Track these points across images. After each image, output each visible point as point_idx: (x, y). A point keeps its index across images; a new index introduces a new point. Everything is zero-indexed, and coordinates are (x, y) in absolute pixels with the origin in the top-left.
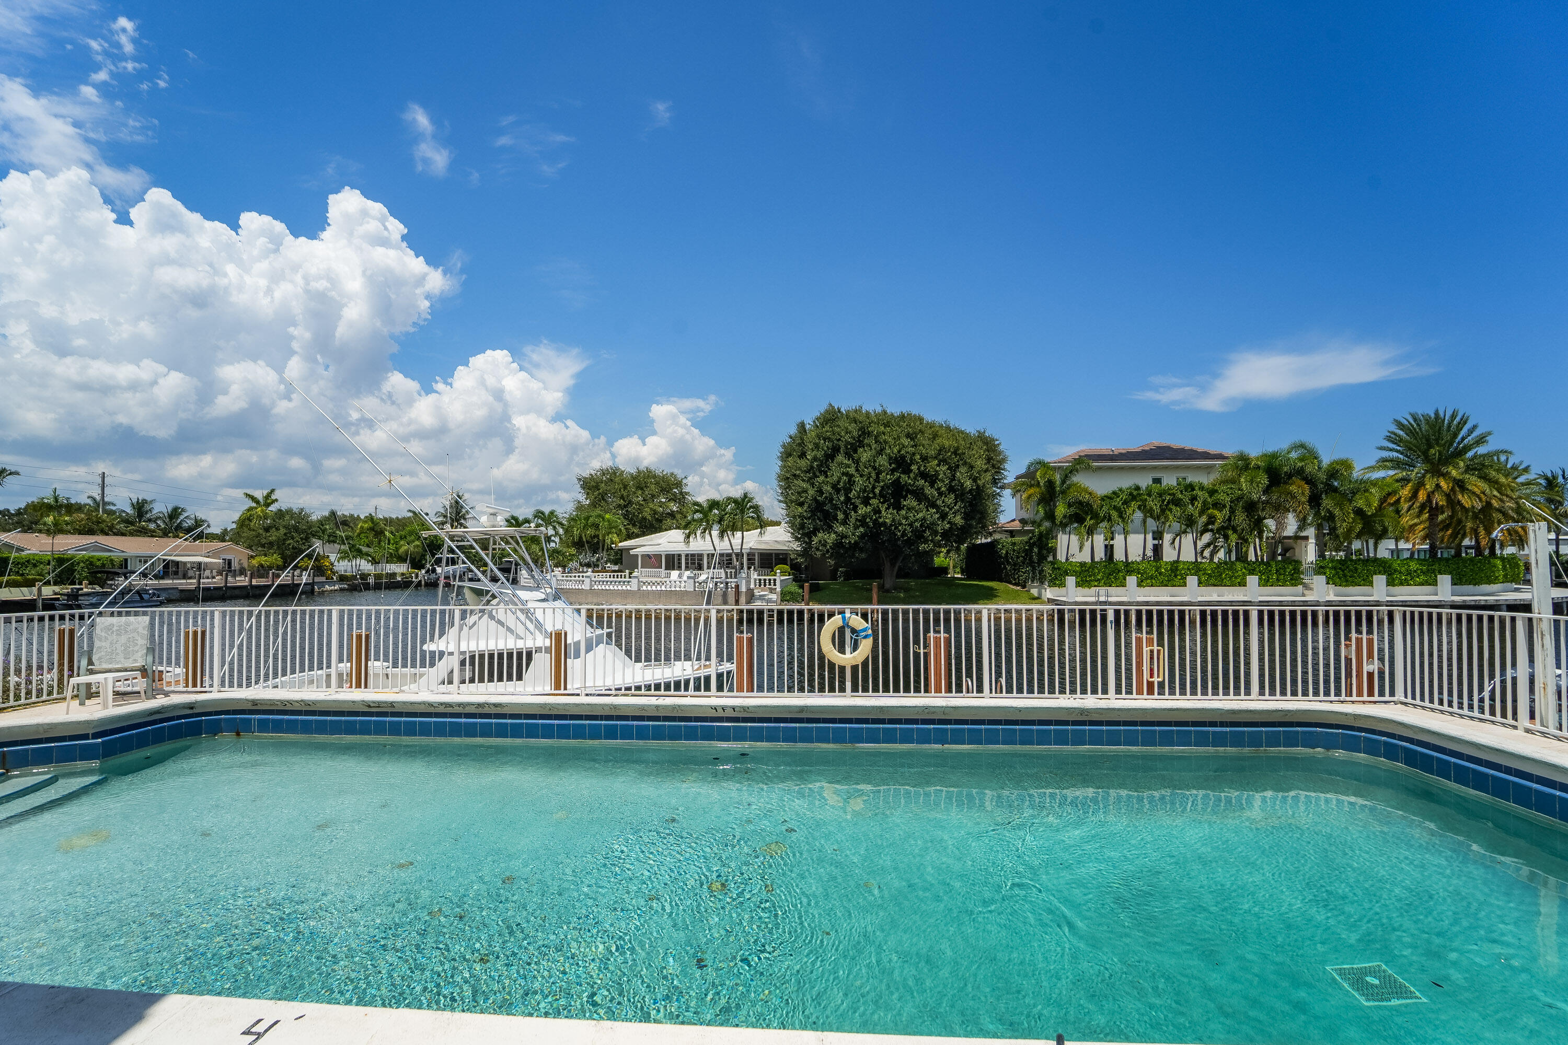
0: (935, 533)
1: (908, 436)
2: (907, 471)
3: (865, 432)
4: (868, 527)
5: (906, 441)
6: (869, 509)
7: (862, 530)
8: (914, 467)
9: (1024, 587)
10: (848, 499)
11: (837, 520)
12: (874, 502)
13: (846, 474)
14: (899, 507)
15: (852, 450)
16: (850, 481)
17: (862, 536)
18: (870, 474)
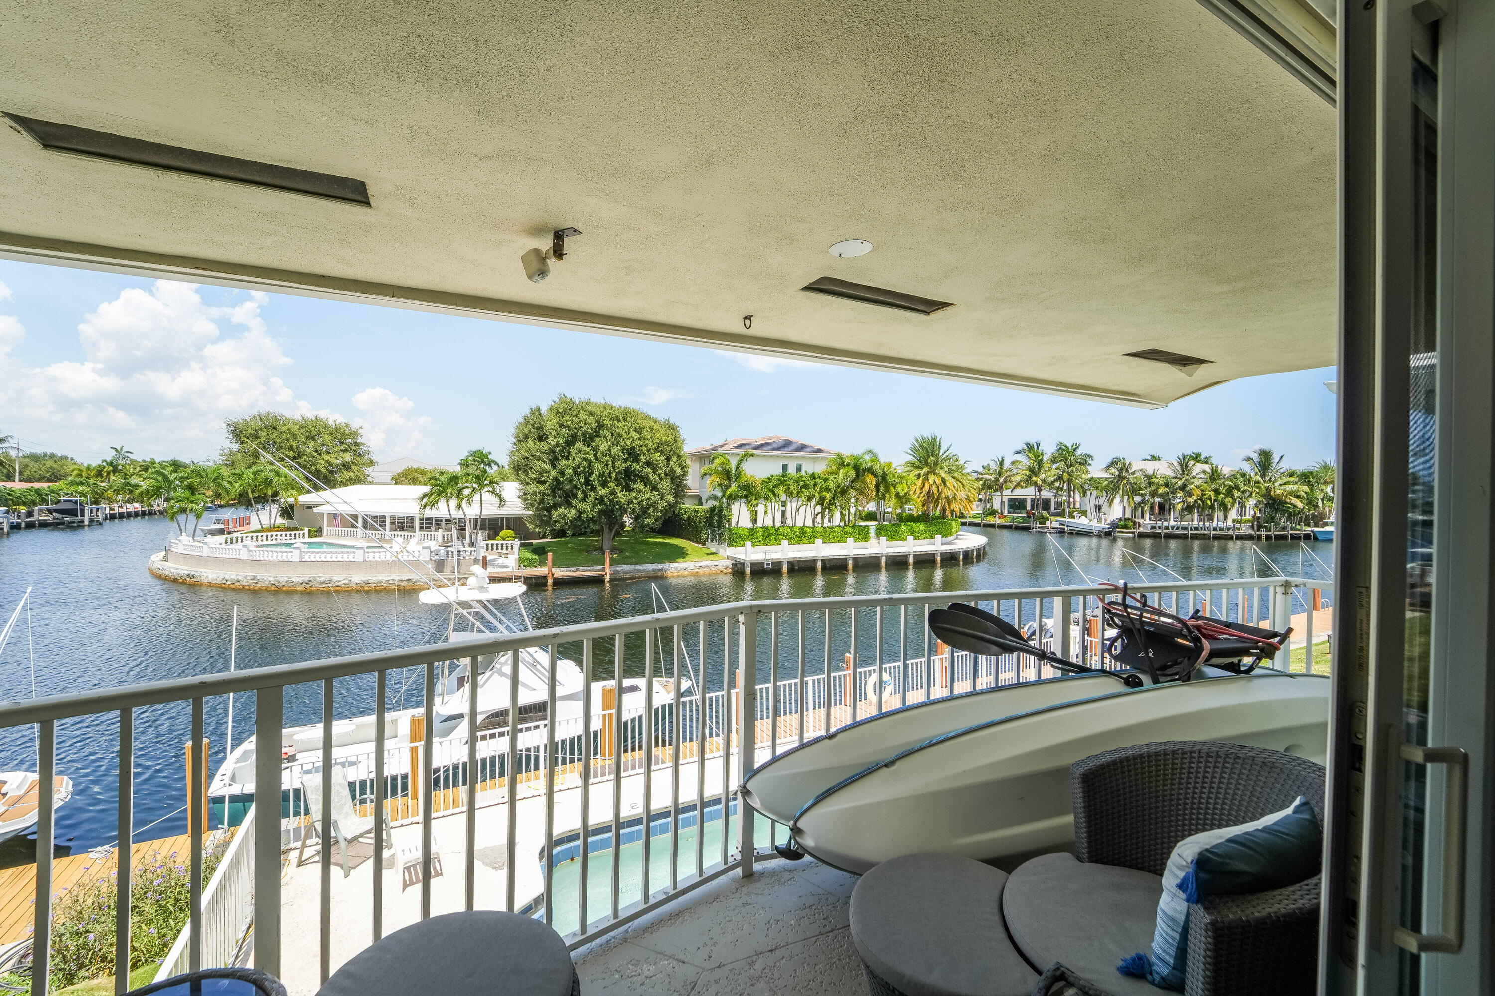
0: (656, 509)
1: (635, 430)
2: (636, 460)
3: (600, 426)
4: (606, 505)
5: (635, 435)
6: (607, 490)
7: (599, 507)
8: (643, 458)
9: (704, 544)
10: (587, 482)
11: (577, 498)
12: (612, 484)
13: (585, 459)
14: (630, 490)
15: (588, 439)
16: (589, 465)
17: (600, 512)
18: (607, 461)
